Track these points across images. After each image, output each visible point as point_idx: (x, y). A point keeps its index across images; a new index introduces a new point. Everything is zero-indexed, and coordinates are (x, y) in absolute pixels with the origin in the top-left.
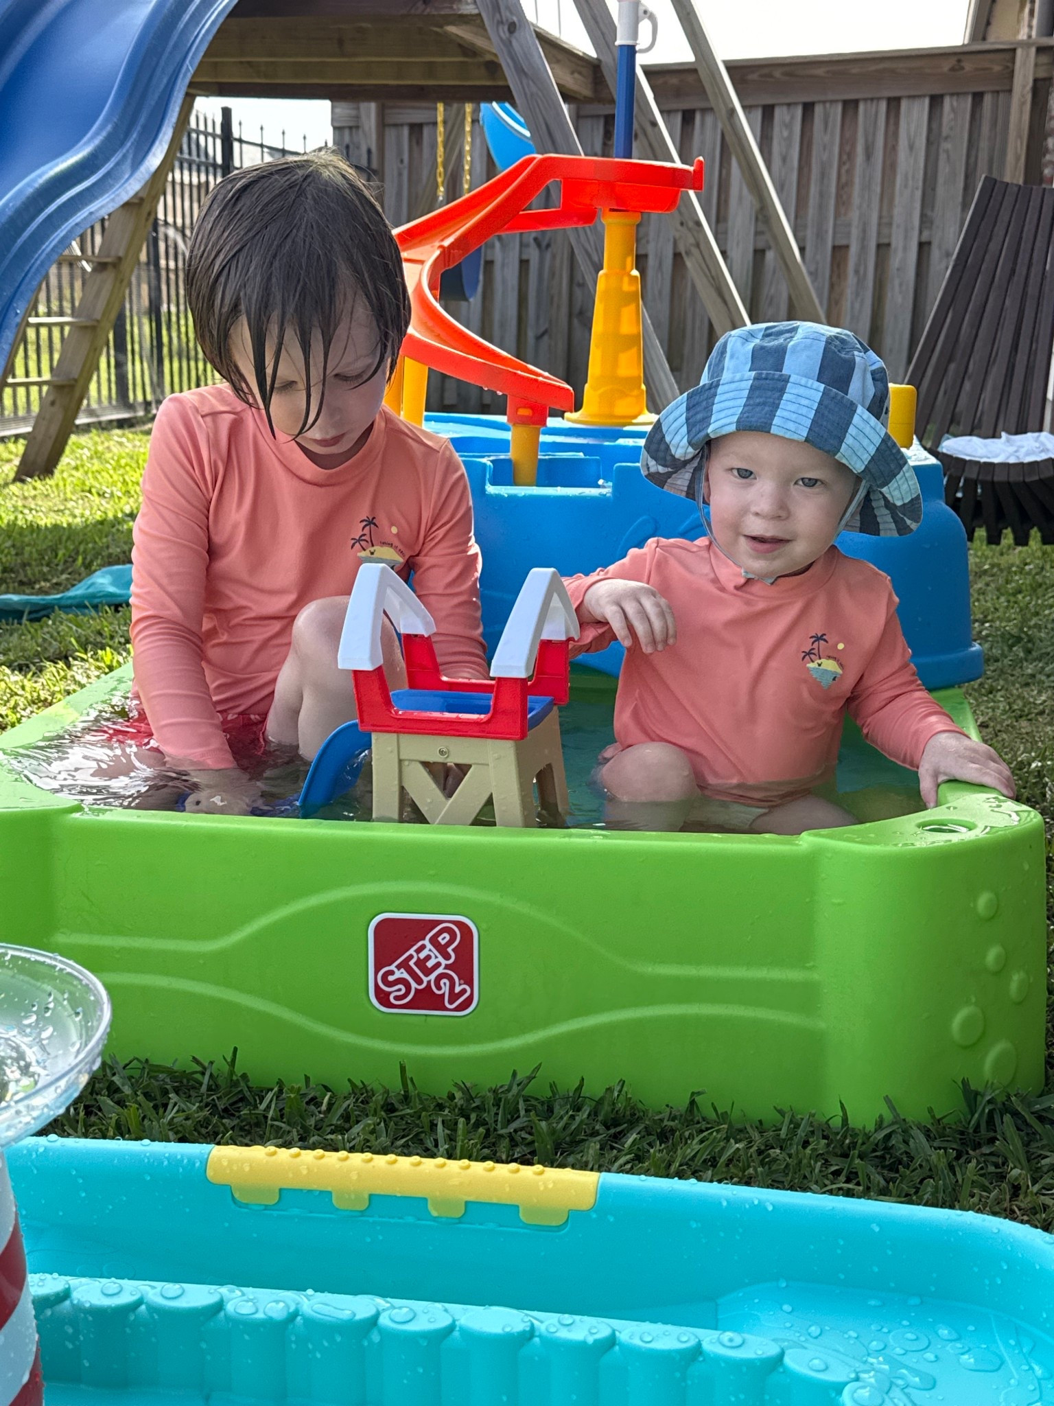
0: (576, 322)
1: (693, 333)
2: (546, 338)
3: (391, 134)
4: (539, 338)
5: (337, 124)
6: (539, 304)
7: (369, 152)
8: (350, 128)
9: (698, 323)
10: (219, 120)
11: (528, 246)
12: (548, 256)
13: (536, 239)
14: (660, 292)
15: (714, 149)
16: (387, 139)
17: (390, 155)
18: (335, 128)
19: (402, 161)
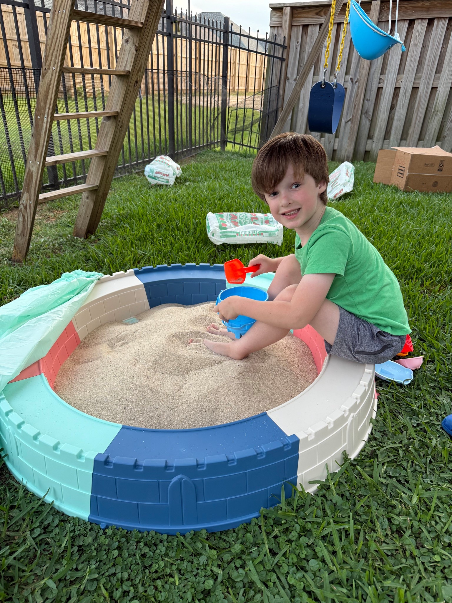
0: (363, 116)
1: (415, 124)
2: (350, 122)
3: (294, 29)
4: (346, 122)
5: (272, 25)
6: (348, 108)
7: (285, 37)
8: (278, 27)
9: (418, 120)
10: (223, 23)
11: (347, 82)
12: (356, 86)
13: (351, 79)
14: (403, 105)
15: (441, 38)
16: (292, 32)
17: (293, 39)
18: (271, 27)
19: (298, 43)
